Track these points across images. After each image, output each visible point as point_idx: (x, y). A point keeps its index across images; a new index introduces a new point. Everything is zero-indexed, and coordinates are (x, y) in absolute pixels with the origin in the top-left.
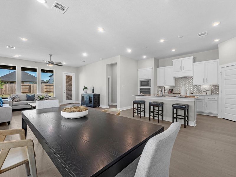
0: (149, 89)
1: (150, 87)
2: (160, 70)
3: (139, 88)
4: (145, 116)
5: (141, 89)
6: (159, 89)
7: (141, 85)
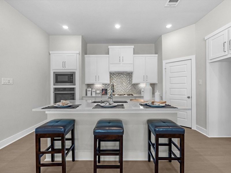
0: (73, 89)
1: (75, 85)
2: (90, 58)
3: (52, 87)
4: (73, 160)
5: (56, 89)
6: (88, 89)
7: (57, 81)
